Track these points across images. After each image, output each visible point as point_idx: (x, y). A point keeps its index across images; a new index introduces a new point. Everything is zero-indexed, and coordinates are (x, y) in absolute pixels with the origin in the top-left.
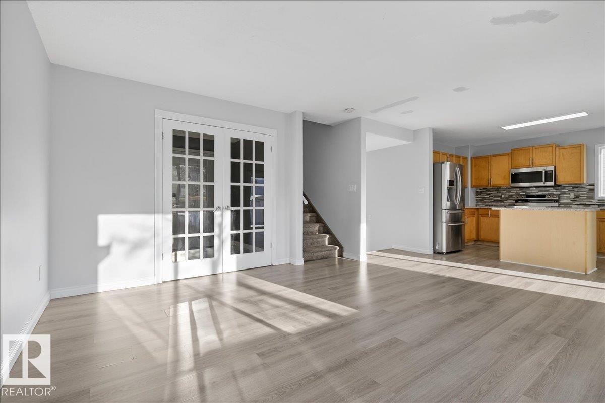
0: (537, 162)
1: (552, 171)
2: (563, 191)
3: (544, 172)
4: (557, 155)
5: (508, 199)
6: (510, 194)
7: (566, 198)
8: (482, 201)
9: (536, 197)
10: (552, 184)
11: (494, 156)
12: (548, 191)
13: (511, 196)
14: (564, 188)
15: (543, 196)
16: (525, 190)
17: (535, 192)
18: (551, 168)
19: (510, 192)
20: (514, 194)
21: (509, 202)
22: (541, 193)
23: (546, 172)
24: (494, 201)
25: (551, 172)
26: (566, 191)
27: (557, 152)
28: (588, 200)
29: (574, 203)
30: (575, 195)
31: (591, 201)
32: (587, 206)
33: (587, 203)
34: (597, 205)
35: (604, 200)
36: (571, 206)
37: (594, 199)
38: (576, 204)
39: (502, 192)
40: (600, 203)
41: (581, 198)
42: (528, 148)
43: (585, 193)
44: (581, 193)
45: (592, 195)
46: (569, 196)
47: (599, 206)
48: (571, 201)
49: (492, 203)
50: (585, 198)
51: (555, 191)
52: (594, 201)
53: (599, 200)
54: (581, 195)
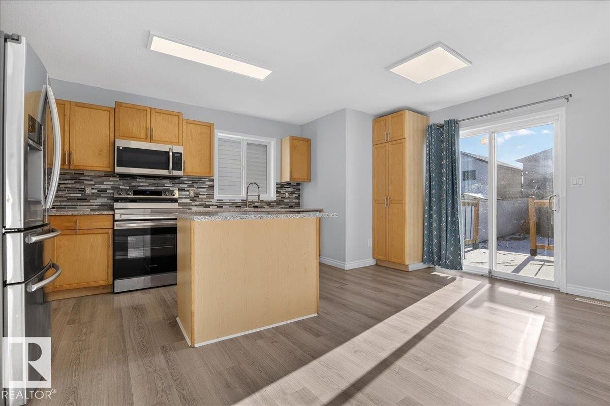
1: (181, 153)
2: (181, 185)
3: (171, 154)
4: (184, 130)
5: (96, 196)
6: (103, 187)
7: (185, 197)
9: (150, 194)
10: (179, 173)
12: (162, 185)
13: (105, 190)
14: (182, 183)
16: (129, 181)
17: (144, 185)
19: (101, 183)
20: (109, 187)
21: (100, 201)
22: (153, 188)
23: (173, 153)
24: (69, 200)
25: (178, 155)
26: (186, 186)
27: (184, 127)
28: (208, 200)
29: (193, 204)
30: (195, 193)
31: (211, 200)
32: (206, 207)
33: (207, 203)
34: (216, 205)
35: (222, 200)
36: (190, 207)
37: (213, 199)
38: (195, 205)
39: (85, 182)
40: (218, 204)
41: (200, 197)
42: (144, 109)
43: (205, 190)
44: (200, 190)
45: (213, 193)
46: (188, 193)
47: (218, 207)
48: (190, 200)
49: (63, 204)
50: (205, 197)
51: (172, 185)
52: (214, 202)
53: (217, 200)
54: (201, 193)
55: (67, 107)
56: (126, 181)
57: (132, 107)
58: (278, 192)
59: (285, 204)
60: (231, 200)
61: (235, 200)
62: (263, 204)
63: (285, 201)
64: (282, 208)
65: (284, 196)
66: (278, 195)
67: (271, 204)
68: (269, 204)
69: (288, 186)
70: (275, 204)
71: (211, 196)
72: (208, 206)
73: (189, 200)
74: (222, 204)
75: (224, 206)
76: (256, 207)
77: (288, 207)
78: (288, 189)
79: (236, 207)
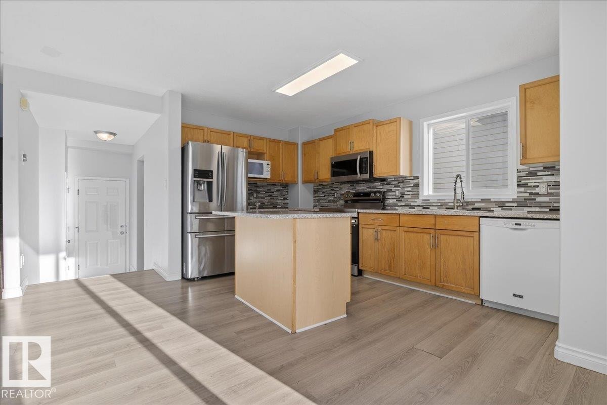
0: (356, 146)
1: (367, 157)
2: (389, 186)
3: (359, 160)
4: (375, 134)
5: (340, 199)
6: (343, 192)
7: (392, 197)
8: (319, 201)
9: (363, 196)
10: (367, 176)
11: (321, 140)
13: (343, 194)
14: (390, 183)
15: (369, 195)
18: (366, 154)
19: (342, 189)
24: (329, 201)
25: (365, 160)
26: (393, 186)
27: (375, 131)
28: (413, 200)
29: (399, 204)
30: (401, 193)
31: (416, 200)
32: (412, 208)
33: (412, 204)
34: (422, 206)
35: (429, 200)
36: (397, 208)
37: (418, 198)
38: (401, 206)
39: (335, 189)
40: (424, 204)
41: (406, 197)
42: (348, 127)
43: (410, 189)
44: (405, 189)
45: (417, 193)
46: (394, 193)
47: (423, 208)
48: (397, 201)
49: (327, 204)
50: (410, 197)
51: (381, 187)
52: (419, 202)
53: (423, 200)
54: (406, 193)
55: (316, 143)
56: (353, 187)
57: (342, 129)
58: (519, 185)
59: (539, 205)
60: (438, 200)
61: (444, 200)
62: (488, 205)
63: (539, 199)
64: (532, 212)
65: (537, 190)
66: (522, 190)
67: (507, 205)
68: (502, 205)
69: (549, 173)
70: (516, 205)
71: (416, 195)
72: (413, 207)
73: (395, 200)
74: (429, 204)
75: (431, 208)
76: (479, 209)
77: (547, 210)
78: (545, 179)
79: (446, 208)
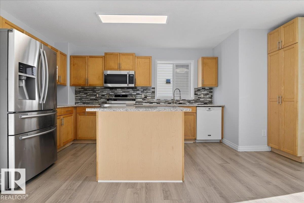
0: (123, 67)
1: (133, 75)
2: (138, 92)
3: (128, 75)
4: (136, 62)
5: (101, 98)
6: (104, 94)
7: (139, 98)
8: (80, 99)
9: (121, 97)
10: (133, 85)
11: (91, 57)
12: (129, 92)
13: (104, 95)
14: (138, 90)
15: (126, 96)
16: (114, 90)
17: (120, 92)
18: (132, 72)
19: (102, 92)
20: (106, 93)
21: (102, 100)
22: (124, 94)
23: (129, 75)
24: (91, 100)
25: (132, 76)
26: (140, 92)
27: (136, 60)
28: (152, 99)
29: (144, 101)
30: (144, 96)
31: (153, 99)
33: (151, 101)
34: (156, 102)
35: (160, 99)
36: (142, 103)
37: (155, 99)
38: (145, 102)
39: (97, 92)
40: (158, 101)
41: (147, 97)
42: (117, 54)
43: (150, 94)
44: (148, 94)
45: (154, 96)
46: (141, 96)
47: (157, 103)
48: (142, 100)
49: (89, 101)
50: (150, 98)
51: (133, 92)
52: (155, 100)
53: (157, 99)
54: (148, 96)
55: (87, 58)
56: (112, 91)
57: (111, 54)
58: (195, 94)
59: (201, 102)
60: (164, 99)
61: (167, 99)
62: (185, 102)
63: (201, 100)
64: (199, 104)
65: (200, 96)
66: (196, 96)
67: (191, 102)
68: (189, 102)
69: (204, 90)
70: (194, 102)
71: (153, 97)
72: (152, 103)
73: (142, 99)
74: (160, 101)
75: (161, 103)
76: (181, 103)
77: (203, 103)
78: (203, 92)
79: (168, 103)
